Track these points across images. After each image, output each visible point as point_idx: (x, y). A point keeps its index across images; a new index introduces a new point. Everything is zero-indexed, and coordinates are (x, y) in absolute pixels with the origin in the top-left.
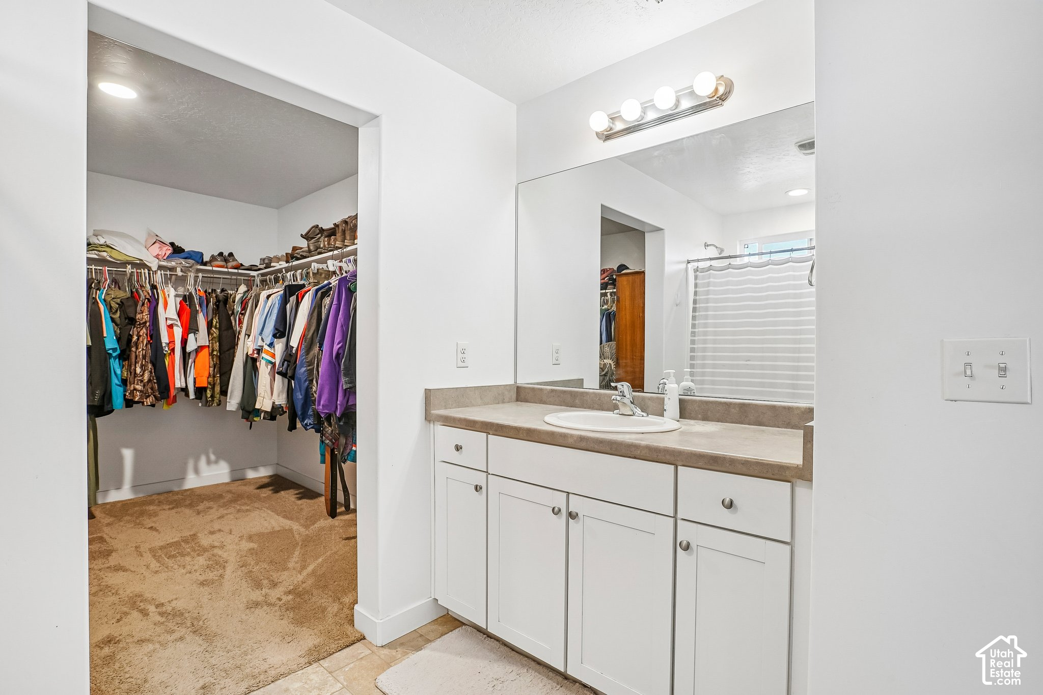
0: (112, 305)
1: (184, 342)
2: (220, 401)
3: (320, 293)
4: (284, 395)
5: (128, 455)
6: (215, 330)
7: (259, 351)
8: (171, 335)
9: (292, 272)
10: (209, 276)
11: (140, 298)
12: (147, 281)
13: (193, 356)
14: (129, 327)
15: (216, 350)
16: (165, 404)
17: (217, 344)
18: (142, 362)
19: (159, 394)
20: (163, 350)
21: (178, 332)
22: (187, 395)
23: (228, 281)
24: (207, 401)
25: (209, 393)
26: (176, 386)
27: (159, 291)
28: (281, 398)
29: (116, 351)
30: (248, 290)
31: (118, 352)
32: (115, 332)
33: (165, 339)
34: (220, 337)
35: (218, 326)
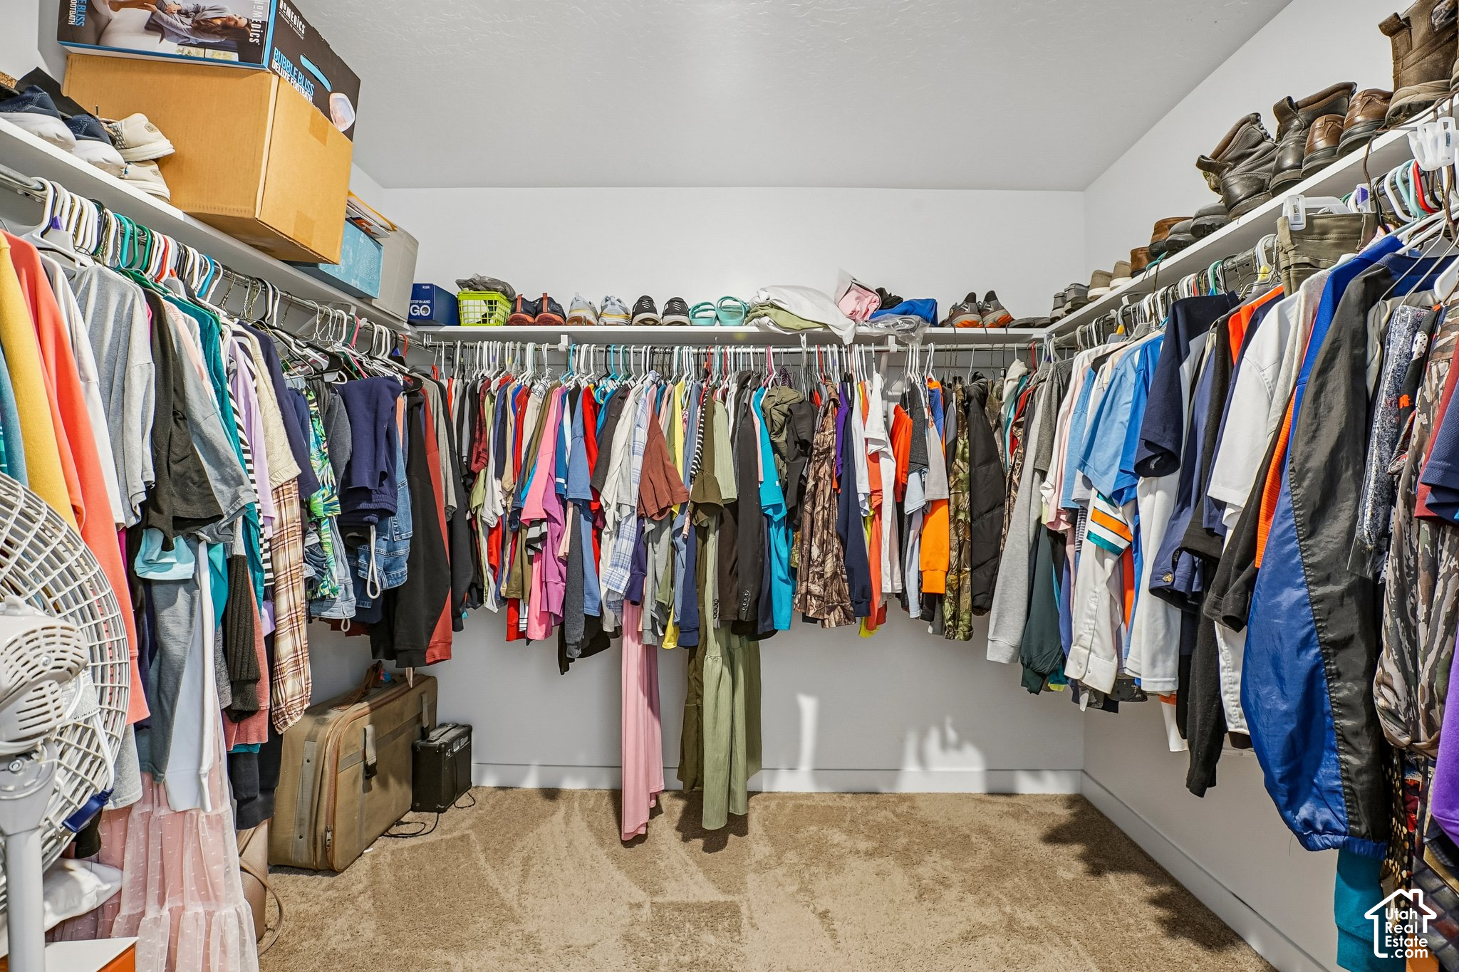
0: (774, 418)
1: (900, 491)
2: (971, 629)
3: (1354, 287)
4: (1171, 664)
5: (808, 705)
6: (961, 464)
7: (1075, 514)
8: (875, 477)
9: (1160, 293)
10: (948, 347)
11: (821, 399)
12: (837, 368)
13: (917, 522)
14: (801, 459)
15: (964, 511)
16: (863, 627)
17: (967, 495)
18: (822, 534)
19: (851, 605)
20: (859, 509)
21: (888, 468)
22: (905, 607)
23: (986, 356)
24: (943, 628)
25: (948, 610)
26: (884, 591)
27: (855, 383)
28: (1159, 670)
29: (780, 511)
30: (1029, 373)
31: (784, 512)
32: (780, 471)
33: (863, 487)
34: (972, 478)
35: (967, 455)
